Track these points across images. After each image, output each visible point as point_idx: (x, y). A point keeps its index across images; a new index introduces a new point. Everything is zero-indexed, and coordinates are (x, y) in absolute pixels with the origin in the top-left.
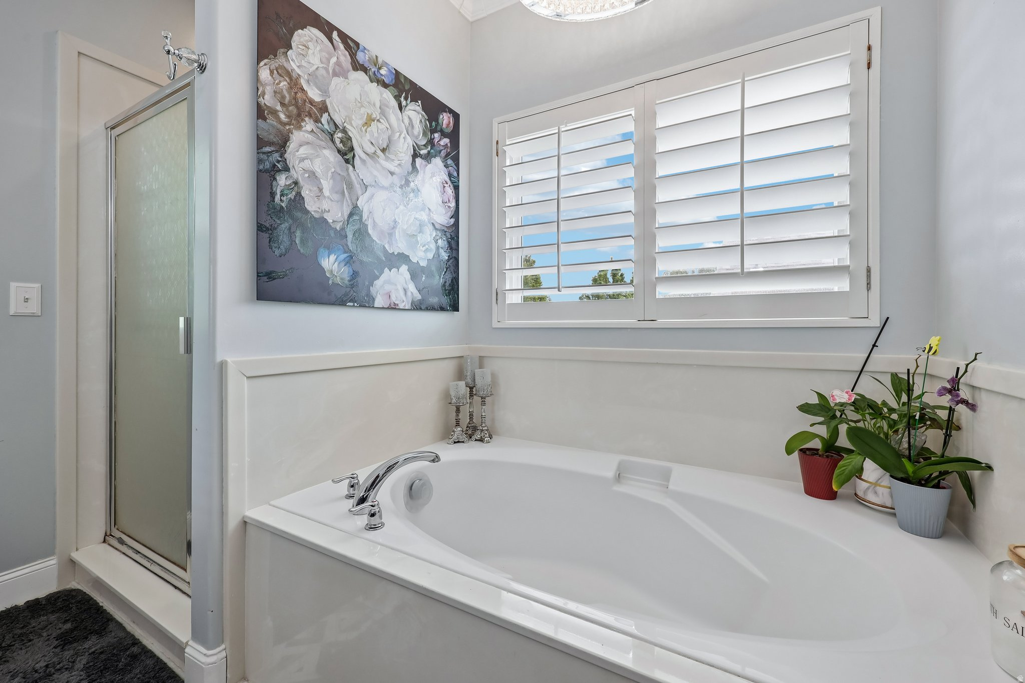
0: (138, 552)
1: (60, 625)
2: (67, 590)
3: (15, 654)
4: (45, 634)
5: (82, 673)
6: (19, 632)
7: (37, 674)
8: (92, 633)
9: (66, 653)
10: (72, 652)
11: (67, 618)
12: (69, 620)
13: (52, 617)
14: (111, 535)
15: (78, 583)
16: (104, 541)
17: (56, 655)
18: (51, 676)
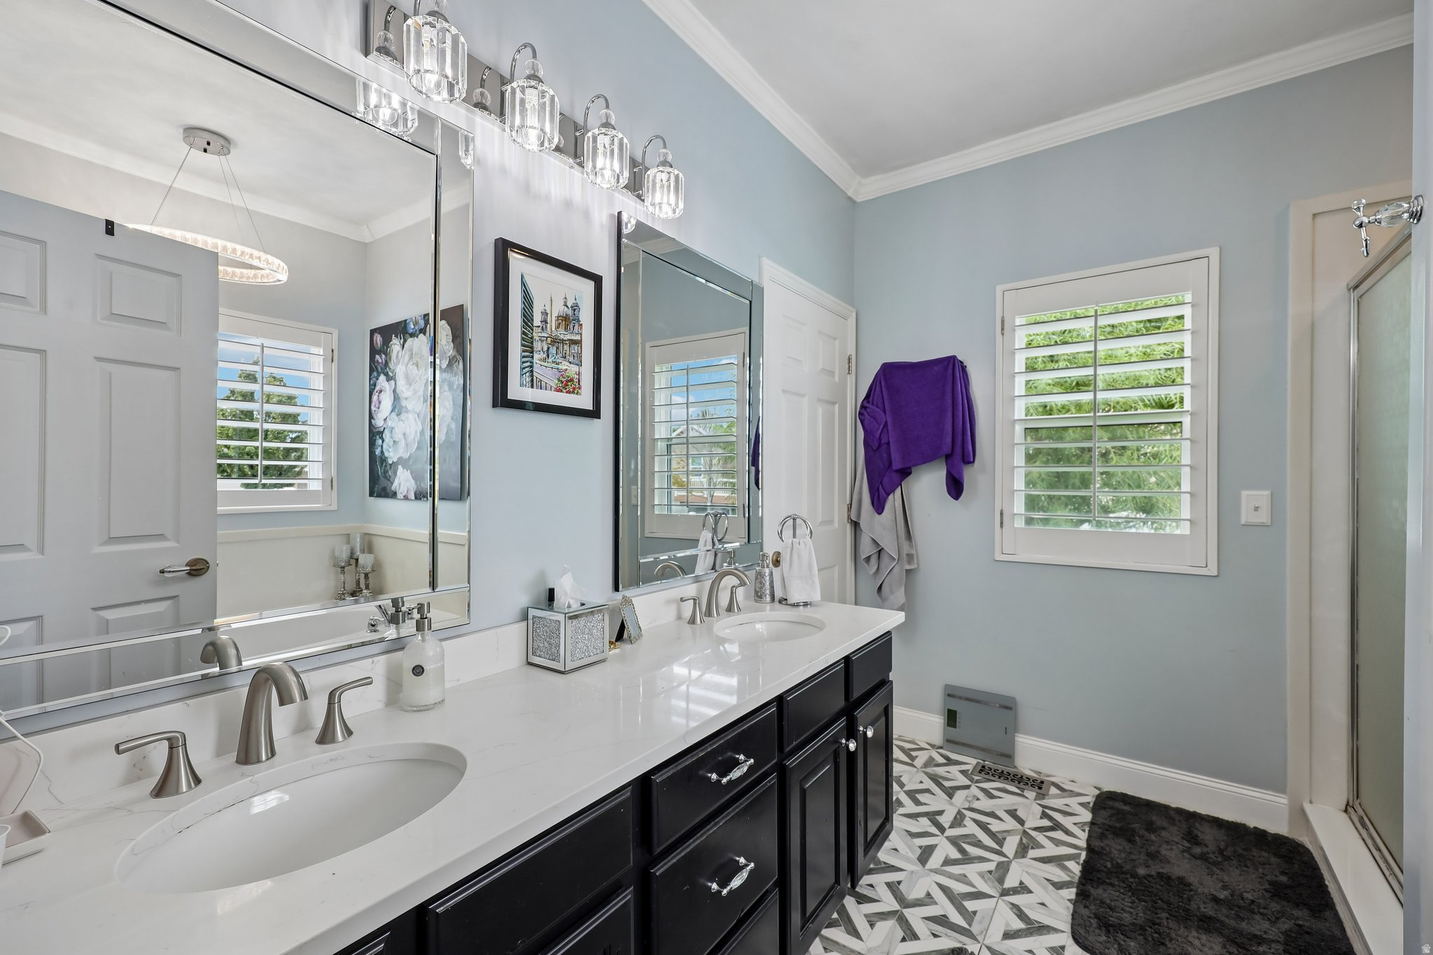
0: (1379, 850)
1: (1277, 874)
2: (1295, 841)
3: (1231, 869)
4: (1261, 870)
5: (1281, 935)
6: (1240, 851)
7: (1241, 902)
8: (1305, 905)
9: (1273, 904)
10: (1279, 908)
11: (1286, 871)
12: (1287, 874)
13: (1273, 860)
14: (1354, 808)
15: (1311, 843)
16: (1346, 811)
17: (1263, 897)
18: (1254, 913)
